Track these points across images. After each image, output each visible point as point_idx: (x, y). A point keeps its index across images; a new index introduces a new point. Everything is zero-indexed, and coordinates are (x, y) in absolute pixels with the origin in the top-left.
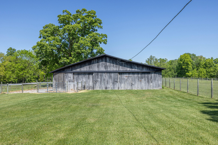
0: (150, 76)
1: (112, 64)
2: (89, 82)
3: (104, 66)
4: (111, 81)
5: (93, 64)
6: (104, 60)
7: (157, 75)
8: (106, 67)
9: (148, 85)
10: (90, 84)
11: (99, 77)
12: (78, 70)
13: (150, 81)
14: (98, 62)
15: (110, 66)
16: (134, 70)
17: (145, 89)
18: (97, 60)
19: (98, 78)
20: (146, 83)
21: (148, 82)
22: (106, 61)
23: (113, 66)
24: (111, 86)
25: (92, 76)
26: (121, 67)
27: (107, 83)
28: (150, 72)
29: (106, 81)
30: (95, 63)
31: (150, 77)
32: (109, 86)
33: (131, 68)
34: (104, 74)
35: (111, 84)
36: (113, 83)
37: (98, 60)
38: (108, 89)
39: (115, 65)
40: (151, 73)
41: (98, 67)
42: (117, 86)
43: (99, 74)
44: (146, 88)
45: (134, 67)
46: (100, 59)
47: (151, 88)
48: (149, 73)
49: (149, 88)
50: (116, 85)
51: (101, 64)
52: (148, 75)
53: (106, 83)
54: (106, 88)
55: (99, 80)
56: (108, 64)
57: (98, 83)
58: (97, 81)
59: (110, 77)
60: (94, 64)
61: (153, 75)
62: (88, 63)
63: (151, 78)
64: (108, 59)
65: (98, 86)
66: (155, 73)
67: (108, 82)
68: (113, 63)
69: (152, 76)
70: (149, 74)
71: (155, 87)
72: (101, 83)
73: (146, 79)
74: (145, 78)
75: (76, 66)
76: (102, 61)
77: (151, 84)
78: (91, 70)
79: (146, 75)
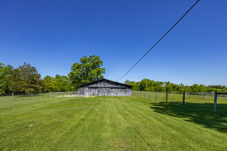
0: (126, 89)
5: (98, 83)
6: (103, 81)
8: (104, 85)
10: (97, 93)
12: (91, 86)
14: (100, 83)
16: (118, 87)
17: (123, 96)
18: (100, 81)
21: (125, 93)
22: (104, 82)
25: (97, 89)
26: (112, 85)
33: (117, 85)
34: (103, 88)
35: (107, 93)
41: (100, 85)
42: (110, 94)
43: (101, 88)
47: (126, 96)
53: (104, 93)
54: (104, 95)
56: (105, 83)
57: (100, 92)
59: (106, 90)
61: (127, 89)
63: (127, 90)
64: (105, 81)
66: (129, 88)
68: (108, 83)
71: (129, 95)
76: (102, 82)
77: (127, 94)
78: (97, 86)
79: (124, 89)
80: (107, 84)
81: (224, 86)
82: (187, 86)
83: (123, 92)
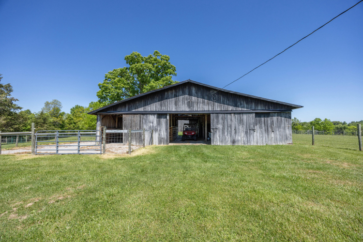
0: (269, 119)
1: (201, 99)
2: (160, 130)
3: (186, 102)
4: (242, 129)
5: (167, 99)
6: (187, 91)
7: (283, 118)
8: (190, 104)
9: (267, 136)
10: (162, 134)
11: (221, 121)
12: (141, 109)
13: (270, 129)
14: (176, 96)
15: (197, 103)
16: (240, 109)
17: (262, 145)
18: (174, 91)
19: (218, 122)
20: (264, 132)
21: (267, 131)
22: (190, 94)
23: (203, 102)
24: (243, 139)
25: (165, 120)
26: (216, 104)
27: (235, 133)
28: (270, 113)
29: (233, 129)
30: (171, 98)
31: (270, 122)
32: (239, 138)
33: (236, 106)
34: (229, 116)
35: (243, 134)
36: (246, 133)
37: (176, 92)
38: (236, 144)
39: (206, 101)
40: (271, 115)
41: (176, 104)
42: (255, 137)
43: (221, 116)
44: (264, 142)
45: (241, 104)
46: (179, 91)
47: (273, 142)
48: (267, 115)
49: (269, 143)
50: (252, 136)
51: (181, 99)
52: (266, 118)
53: (233, 132)
54: (234, 142)
55: (220, 126)
56: (194, 98)
57: (218, 132)
58: (216, 129)
59: (241, 121)
60: (169, 99)
61: (275, 118)
62: (159, 97)
63: (272, 123)
64: (194, 90)
65: (218, 138)
66: (279, 114)
67: (238, 131)
68: (203, 98)
69: (273, 121)
70: (268, 117)
71: (281, 140)
72: (223, 133)
73: (263, 125)
74: (261, 124)
75: (137, 102)
76: (184, 94)
77: (273, 135)
78: (164, 109)
79: (263, 119)
80: (201, 100)
81: (345, 122)
82: (305, 123)
83: (261, 128)
